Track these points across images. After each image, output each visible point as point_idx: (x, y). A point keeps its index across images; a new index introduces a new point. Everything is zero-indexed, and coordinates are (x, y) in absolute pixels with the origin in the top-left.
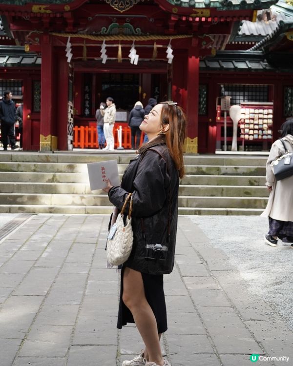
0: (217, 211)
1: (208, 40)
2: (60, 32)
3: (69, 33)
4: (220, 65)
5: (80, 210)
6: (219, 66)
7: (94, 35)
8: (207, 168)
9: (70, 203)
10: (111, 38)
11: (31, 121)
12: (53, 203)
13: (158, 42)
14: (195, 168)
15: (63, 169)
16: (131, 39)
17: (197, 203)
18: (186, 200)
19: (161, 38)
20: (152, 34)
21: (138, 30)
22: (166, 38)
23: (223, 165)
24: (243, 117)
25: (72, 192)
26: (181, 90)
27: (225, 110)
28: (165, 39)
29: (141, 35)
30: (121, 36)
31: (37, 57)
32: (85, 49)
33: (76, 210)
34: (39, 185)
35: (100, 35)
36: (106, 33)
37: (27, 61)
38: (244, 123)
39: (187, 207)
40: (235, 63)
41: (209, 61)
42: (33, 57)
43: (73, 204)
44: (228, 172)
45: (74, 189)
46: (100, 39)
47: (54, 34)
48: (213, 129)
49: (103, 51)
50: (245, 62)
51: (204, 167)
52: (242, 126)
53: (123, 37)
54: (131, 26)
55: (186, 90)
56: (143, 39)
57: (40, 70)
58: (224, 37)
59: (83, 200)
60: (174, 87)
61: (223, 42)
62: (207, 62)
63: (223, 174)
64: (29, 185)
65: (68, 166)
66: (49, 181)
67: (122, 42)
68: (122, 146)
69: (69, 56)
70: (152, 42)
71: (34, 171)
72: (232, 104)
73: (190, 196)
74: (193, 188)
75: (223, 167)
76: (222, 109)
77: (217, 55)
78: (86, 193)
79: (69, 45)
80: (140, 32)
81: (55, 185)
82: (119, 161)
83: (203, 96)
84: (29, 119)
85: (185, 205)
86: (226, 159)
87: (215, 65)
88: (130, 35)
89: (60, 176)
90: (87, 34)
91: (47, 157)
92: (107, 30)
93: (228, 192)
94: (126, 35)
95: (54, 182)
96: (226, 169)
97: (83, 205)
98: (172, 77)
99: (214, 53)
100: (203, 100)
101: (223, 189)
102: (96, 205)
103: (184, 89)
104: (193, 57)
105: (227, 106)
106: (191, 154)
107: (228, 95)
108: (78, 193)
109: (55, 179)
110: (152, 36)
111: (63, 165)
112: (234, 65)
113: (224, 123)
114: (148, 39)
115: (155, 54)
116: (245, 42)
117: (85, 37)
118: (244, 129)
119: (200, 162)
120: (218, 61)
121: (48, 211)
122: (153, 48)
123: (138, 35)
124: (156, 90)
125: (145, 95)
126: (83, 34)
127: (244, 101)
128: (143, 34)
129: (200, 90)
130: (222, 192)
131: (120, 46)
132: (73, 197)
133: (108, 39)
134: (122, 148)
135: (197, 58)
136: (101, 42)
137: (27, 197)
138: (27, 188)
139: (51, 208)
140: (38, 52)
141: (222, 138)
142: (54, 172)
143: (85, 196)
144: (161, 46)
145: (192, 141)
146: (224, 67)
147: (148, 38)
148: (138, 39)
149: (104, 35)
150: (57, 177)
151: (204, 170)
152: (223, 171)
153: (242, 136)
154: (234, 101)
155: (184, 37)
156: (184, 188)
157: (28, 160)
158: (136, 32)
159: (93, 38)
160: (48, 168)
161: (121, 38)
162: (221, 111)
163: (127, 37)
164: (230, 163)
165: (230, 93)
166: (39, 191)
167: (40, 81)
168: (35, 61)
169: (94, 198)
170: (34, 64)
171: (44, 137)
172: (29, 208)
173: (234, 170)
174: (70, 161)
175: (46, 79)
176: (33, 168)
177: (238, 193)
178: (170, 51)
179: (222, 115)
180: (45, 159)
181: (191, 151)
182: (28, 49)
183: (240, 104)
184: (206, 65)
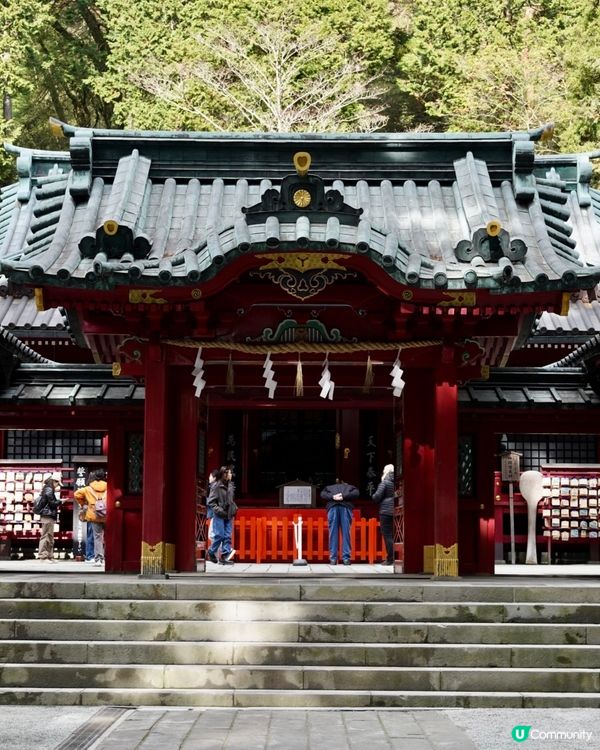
0: (502, 698)
1: (474, 350)
2: (181, 339)
3: (199, 340)
4: (498, 396)
5: (222, 697)
6: (497, 400)
7: (249, 344)
8: (479, 607)
9: (203, 684)
10: (281, 349)
11: (121, 512)
12: (168, 685)
13: (376, 355)
14: (455, 607)
15: (187, 613)
16: (322, 351)
17: (460, 682)
18: (438, 675)
19: (380, 347)
20: (364, 339)
21: (335, 332)
22: (391, 347)
23: (512, 601)
24: (547, 493)
25: (206, 661)
26: (421, 448)
27: (510, 479)
28: (389, 348)
29: (342, 342)
30: (302, 344)
31: (136, 386)
32: (231, 371)
33: (215, 697)
34: (141, 646)
35: (261, 343)
36: (273, 339)
37: (116, 393)
38: (550, 507)
39: (441, 690)
40: (529, 393)
41: (475, 389)
42: (128, 386)
43: (209, 685)
44: (522, 617)
45: (210, 653)
46: (260, 351)
47: (170, 343)
48: (488, 525)
49: (269, 374)
50: (549, 390)
51: (473, 606)
52: (546, 513)
53: (305, 346)
54: (322, 325)
55: (432, 447)
56: (344, 349)
57: (143, 412)
58: (505, 342)
59: (229, 677)
60: (408, 442)
61: (502, 350)
62: (471, 390)
63: (513, 621)
64: (120, 646)
65: (198, 606)
66: (160, 638)
67: (304, 357)
68: (304, 557)
69: (199, 385)
70: (363, 356)
71: (130, 617)
72: (524, 467)
73: (445, 666)
74: (453, 649)
75: (512, 607)
76: (504, 479)
77: (493, 377)
78: (235, 661)
79: (199, 363)
80: (340, 337)
81: (173, 646)
82: (301, 594)
83: (467, 458)
84: (119, 508)
85: (437, 687)
86: (518, 590)
87: (490, 397)
88: (319, 343)
89: (181, 626)
90: (235, 343)
91: (155, 587)
92: (274, 333)
93: (524, 659)
94: (311, 343)
95: (170, 640)
96: (518, 609)
97: (227, 687)
98: (403, 420)
99: (486, 373)
100: (467, 466)
101: (512, 652)
102: (255, 687)
103: (427, 447)
104: (445, 384)
105: (513, 472)
106: (446, 578)
107: (515, 450)
108: (219, 662)
109: (171, 635)
110: (362, 344)
111: (186, 605)
112: (527, 397)
113: (508, 507)
114: (355, 350)
115: (369, 378)
116: (546, 345)
117: (231, 347)
118: (550, 519)
119: (464, 595)
120: (494, 389)
121: (158, 700)
122: (366, 366)
123: (334, 343)
124: (371, 442)
125: (347, 450)
126: (228, 342)
127: (548, 462)
128: (345, 340)
129: (459, 447)
130: (511, 659)
131: (299, 365)
132: (210, 670)
133: (277, 350)
134: (304, 561)
135: (452, 385)
136: (263, 358)
137: (114, 672)
138: (116, 654)
139: (165, 695)
140: (137, 378)
141: (506, 536)
142: (168, 619)
143: (233, 668)
144: (382, 363)
145: (447, 552)
146: (508, 400)
147: (355, 347)
148: (335, 350)
149: (269, 344)
150: (176, 630)
151: (473, 611)
152: (512, 614)
153: (547, 534)
154: (528, 462)
155: (426, 344)
156: (434, 649)
157: (116, 594)
158: (332, 337)
159: (246, 350)
160: (158, 612)
161: (302, 349)
162: (501, 481)
163: (314, 347)
164: (526, 596)
165: (519, 446)
166: (139, 659)
167: (141, 432)
168: (132, 394)
169: (252, 672)
170: (129, 399)
171: (150, 547)
172: (120, 695)
173: (534, 610)
174: (201, 597)
175: (153, 430)
176: (128, 611)
177: (545, 659)
178: (397, 373)
179: (504, 490)
180: (151, 592)
181: (446, 572)
182: (119, 371)
183: (539, 466)
184: (470, 396)
